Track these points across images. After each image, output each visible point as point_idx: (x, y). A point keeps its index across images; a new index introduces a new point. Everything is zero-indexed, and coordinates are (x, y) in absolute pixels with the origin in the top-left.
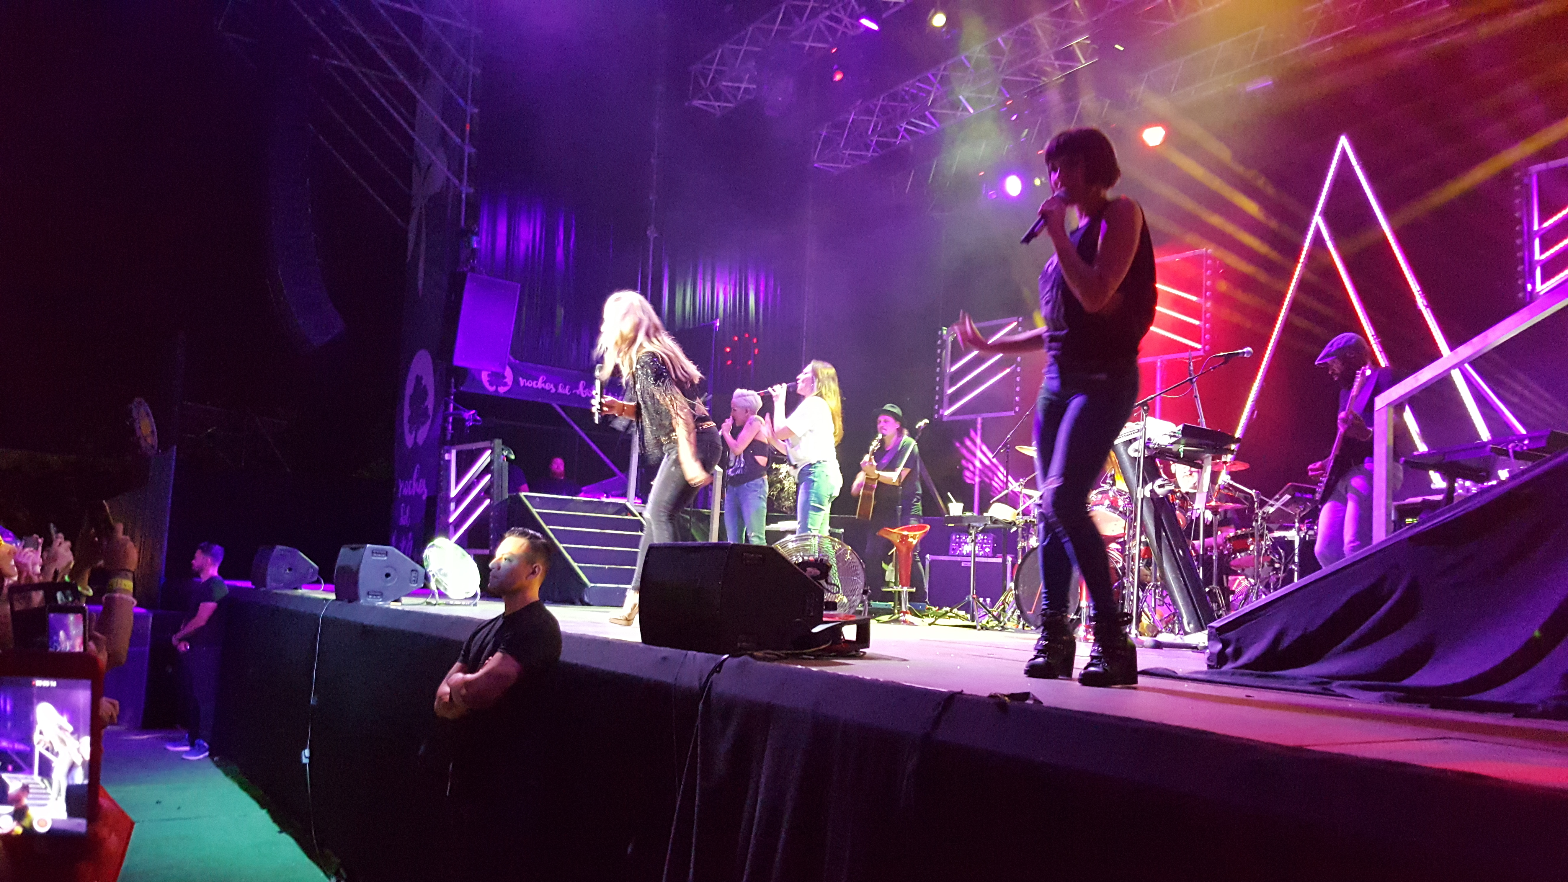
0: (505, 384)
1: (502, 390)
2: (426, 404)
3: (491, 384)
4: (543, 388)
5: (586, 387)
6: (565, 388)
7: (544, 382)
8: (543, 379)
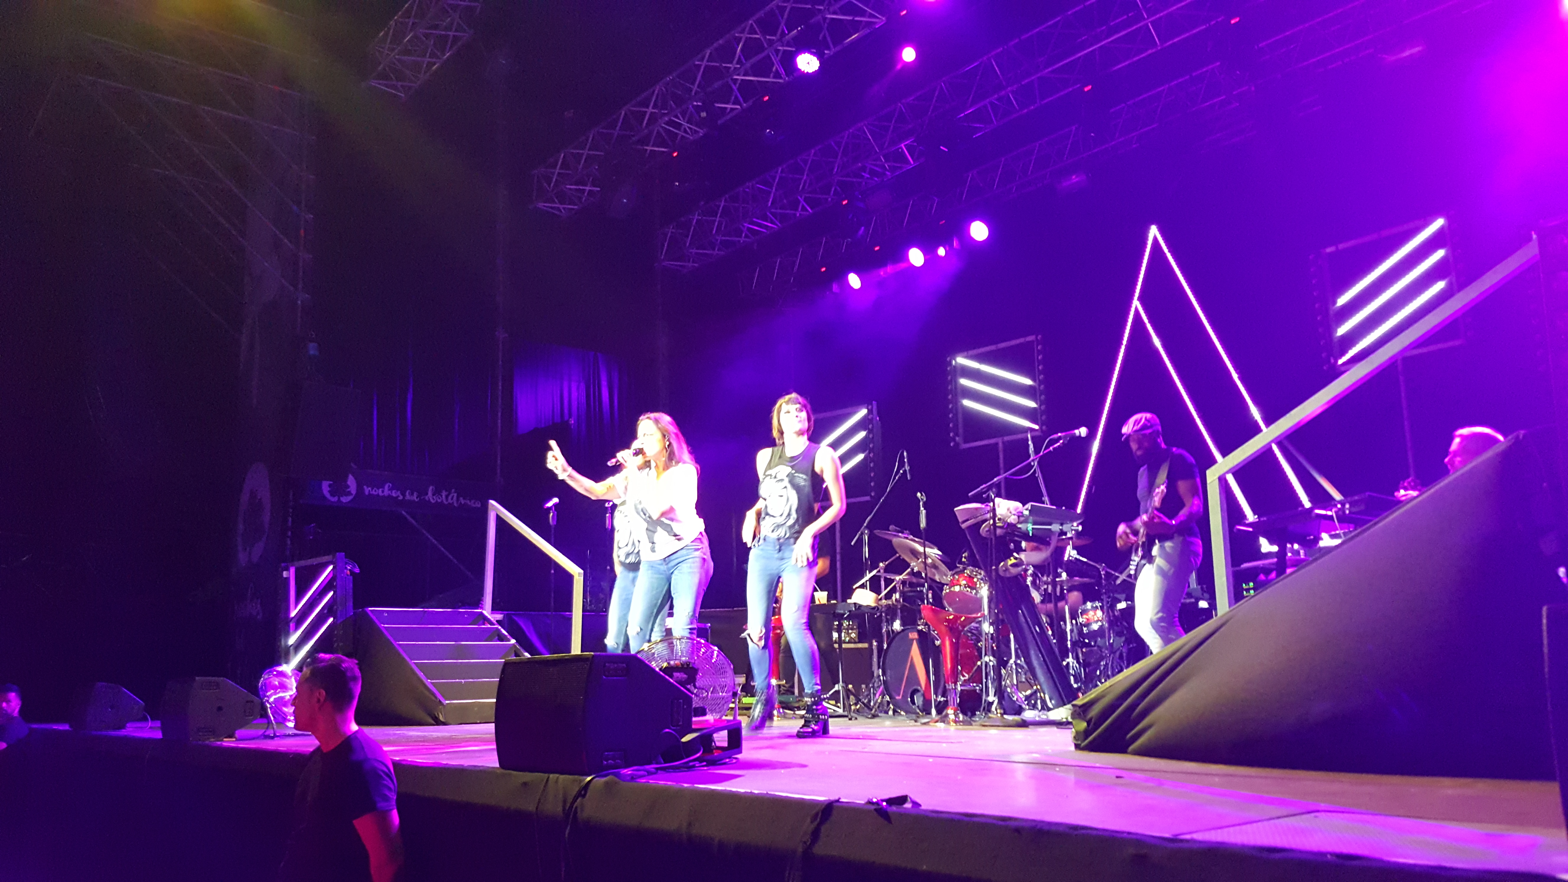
0: (349, 493)
1: (345, 499)
2: (261, 518)
3: (332, 495)
4: (390, 496)
5: (437, 492)
6: (412, 494)
7: (390, 489)
8: (389, 486)
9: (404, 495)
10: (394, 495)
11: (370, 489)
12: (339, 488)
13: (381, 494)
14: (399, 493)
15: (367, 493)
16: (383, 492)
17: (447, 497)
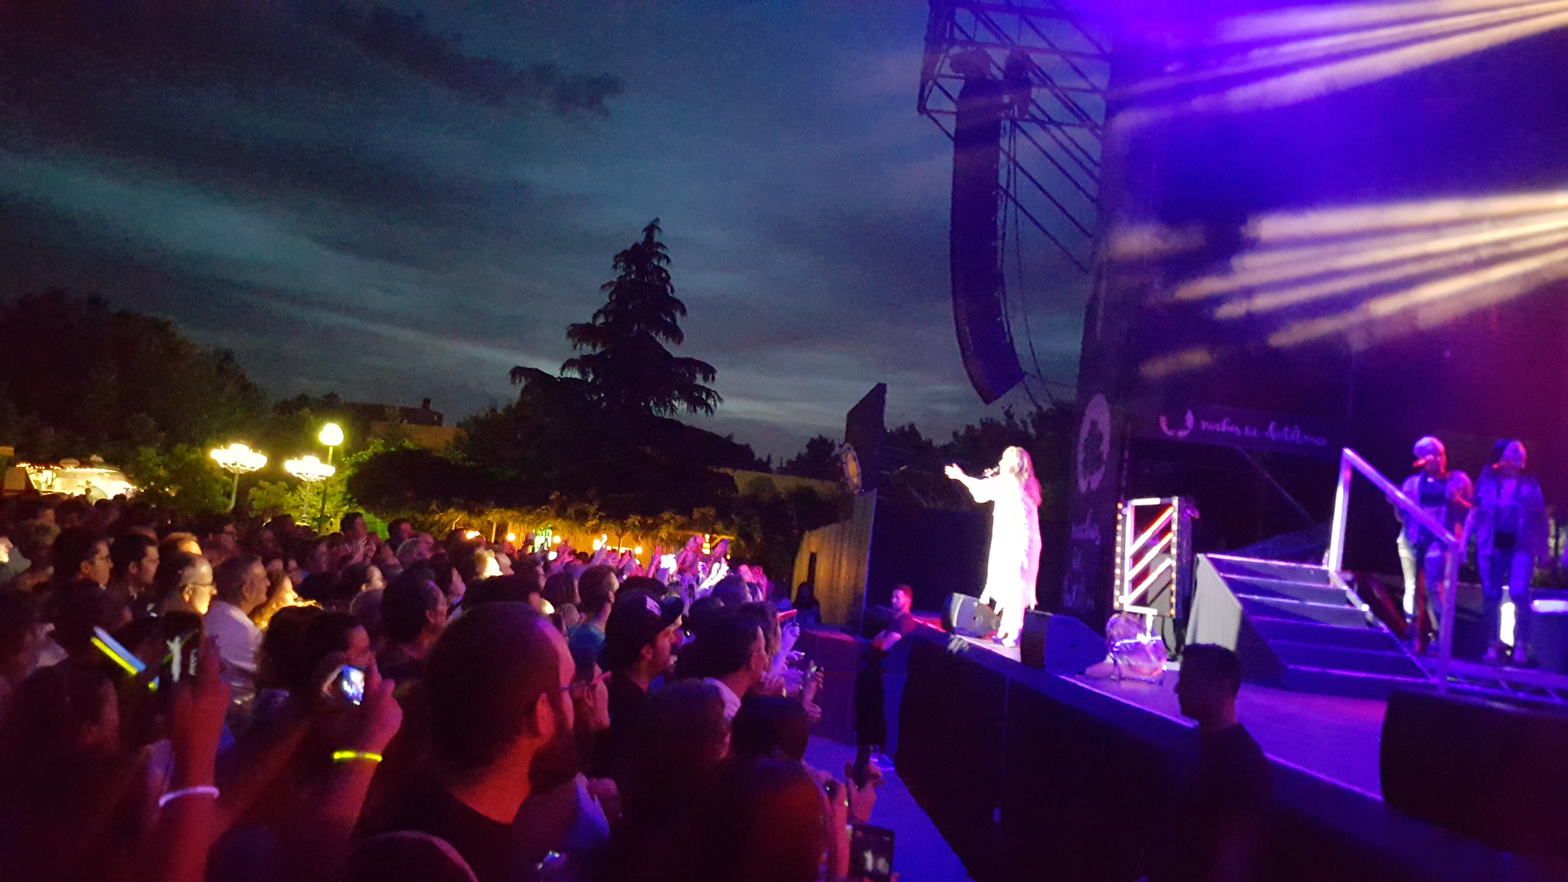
0: (1186, 427)
1: (1182, 434)
2: (1102, 448)
3: (1169, 428)
4: (1227, 432)
5: (1278, 428)
6: (1251, 429)
7: (1229, 424)
8: (1227, 421)
9: (1242, 429)
10: (1232, 429)
11: (1207, 423)
12: (1177, 423)
13: (1218, 429)
14: (1237, 429)
15: (1203, 428)
16: (1220, 427)
17: (1289, 434)
